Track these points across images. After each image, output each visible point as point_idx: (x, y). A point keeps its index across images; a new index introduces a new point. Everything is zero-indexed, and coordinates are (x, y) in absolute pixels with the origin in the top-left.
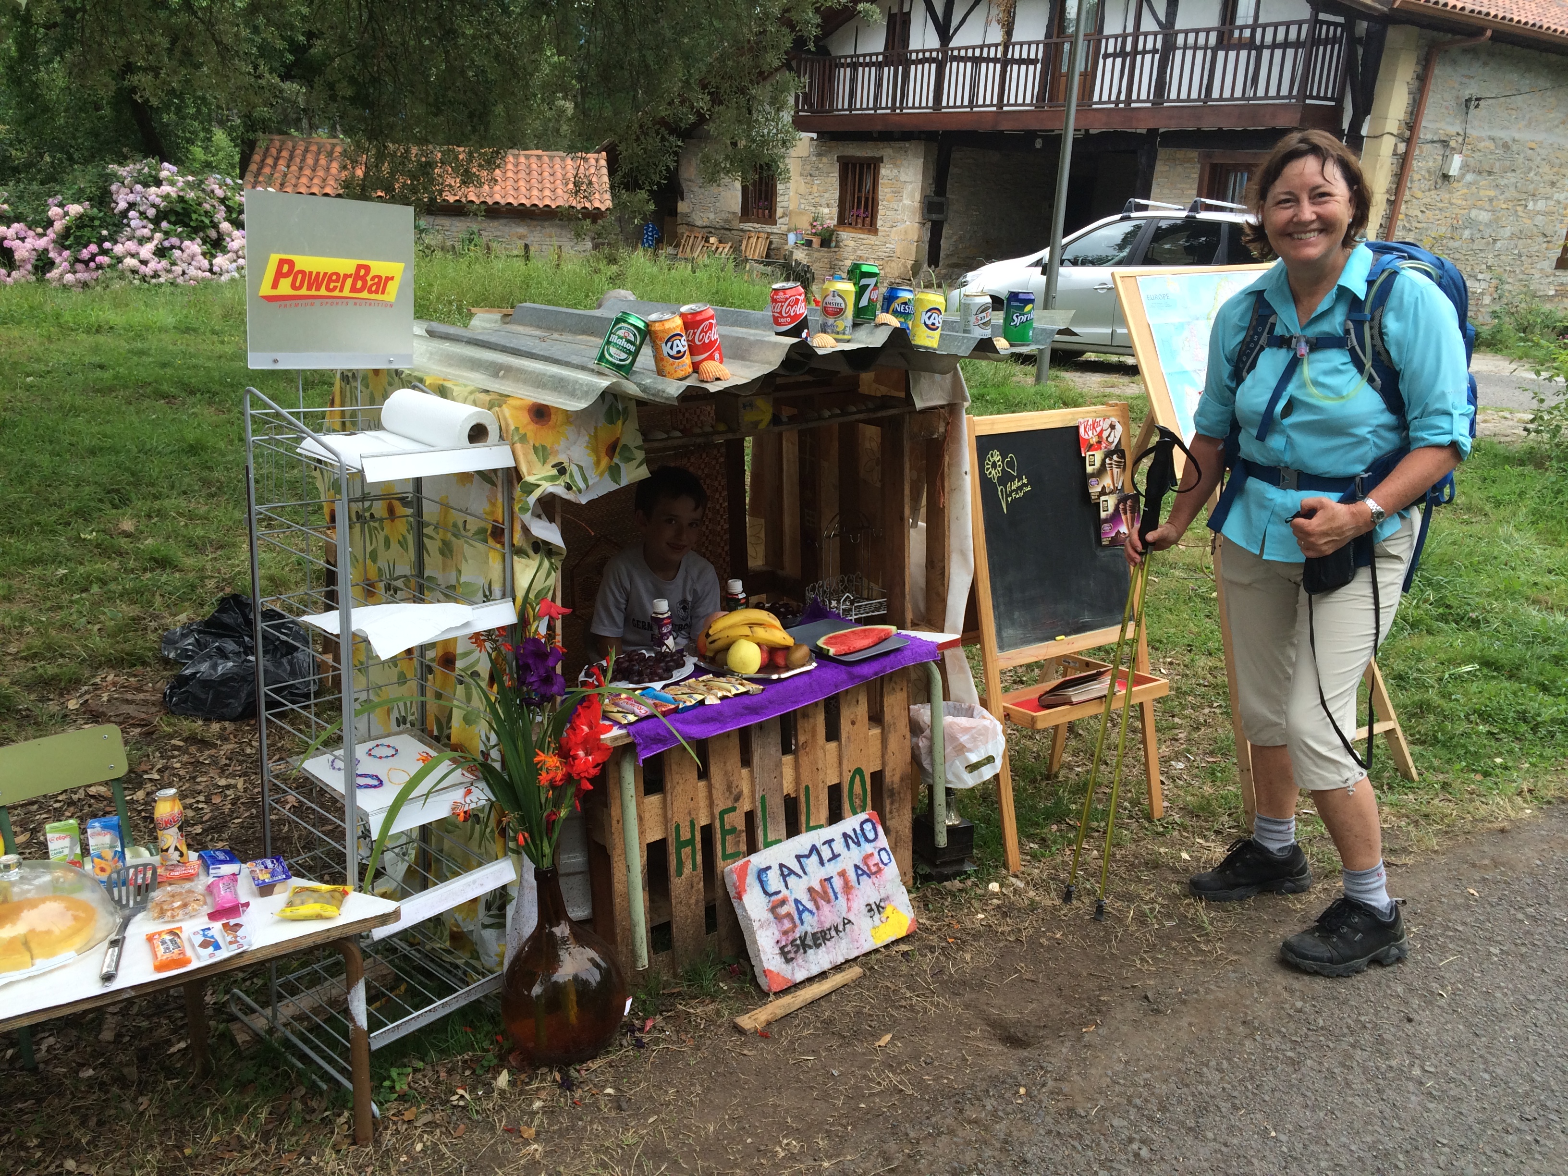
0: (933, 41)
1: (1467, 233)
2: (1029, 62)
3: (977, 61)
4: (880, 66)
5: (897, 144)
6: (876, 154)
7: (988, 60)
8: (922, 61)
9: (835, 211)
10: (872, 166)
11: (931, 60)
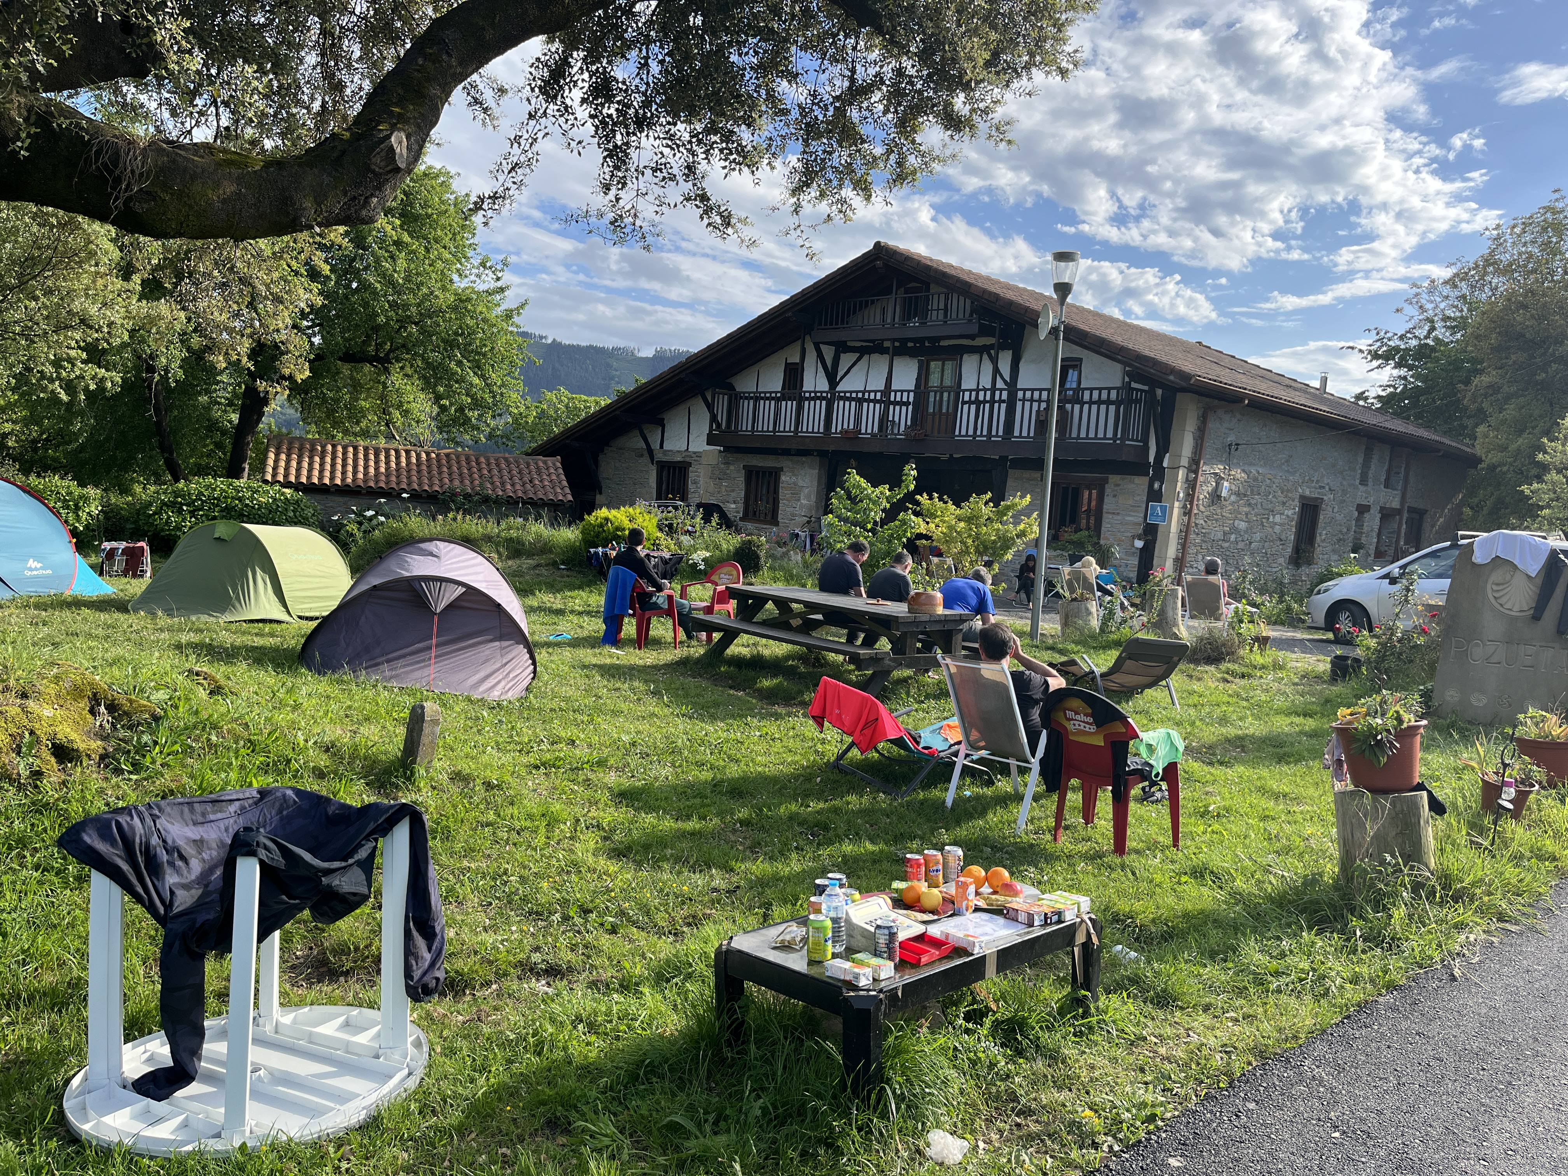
0: (823, 385)
1: (1233, 537)
2: (901, 403)
3: (860, 401)
4: (778, 400)
5: (796, 458)
6: (778, 465)
7: (869, 401)
8: (815, 399)
9: (741, 506)
10: (774, 475)
11: (821, 399)
